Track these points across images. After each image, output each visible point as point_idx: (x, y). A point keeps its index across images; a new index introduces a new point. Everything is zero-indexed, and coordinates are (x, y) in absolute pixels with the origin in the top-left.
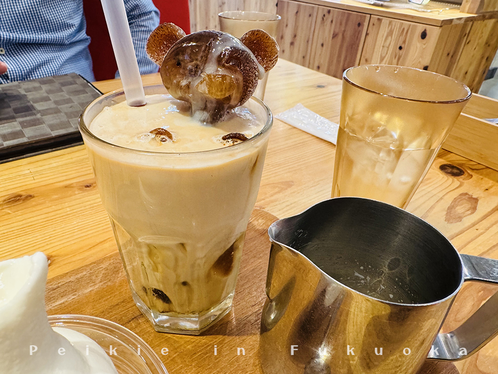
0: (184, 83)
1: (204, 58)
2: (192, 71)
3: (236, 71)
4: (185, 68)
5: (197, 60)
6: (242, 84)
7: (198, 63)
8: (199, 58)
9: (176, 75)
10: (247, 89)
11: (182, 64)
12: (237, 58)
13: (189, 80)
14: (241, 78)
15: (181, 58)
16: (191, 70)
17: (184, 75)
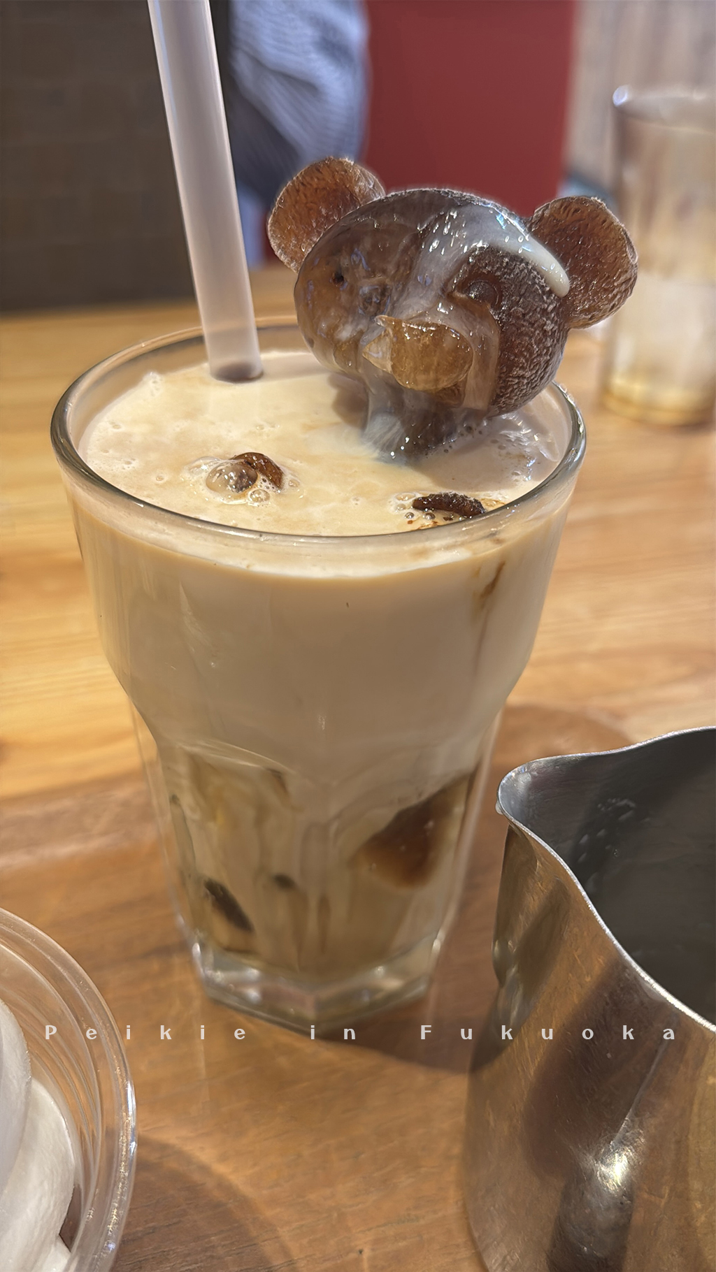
0: (346, 333)
1: (402, 269)
2: (371, 303)
3: (484, 316)
4: (352, 291)
5: (384, 272)
6: (495, 353)
7: (388, 281)
8: (391, 269)
9: (328, 309)
10: (511, 371)
11: (347, 277)
12: (493, 280)
13: (361, 327)
14: (495, 339)
15: (345, 262)
16: (367, 300)
17: (350, 311)
